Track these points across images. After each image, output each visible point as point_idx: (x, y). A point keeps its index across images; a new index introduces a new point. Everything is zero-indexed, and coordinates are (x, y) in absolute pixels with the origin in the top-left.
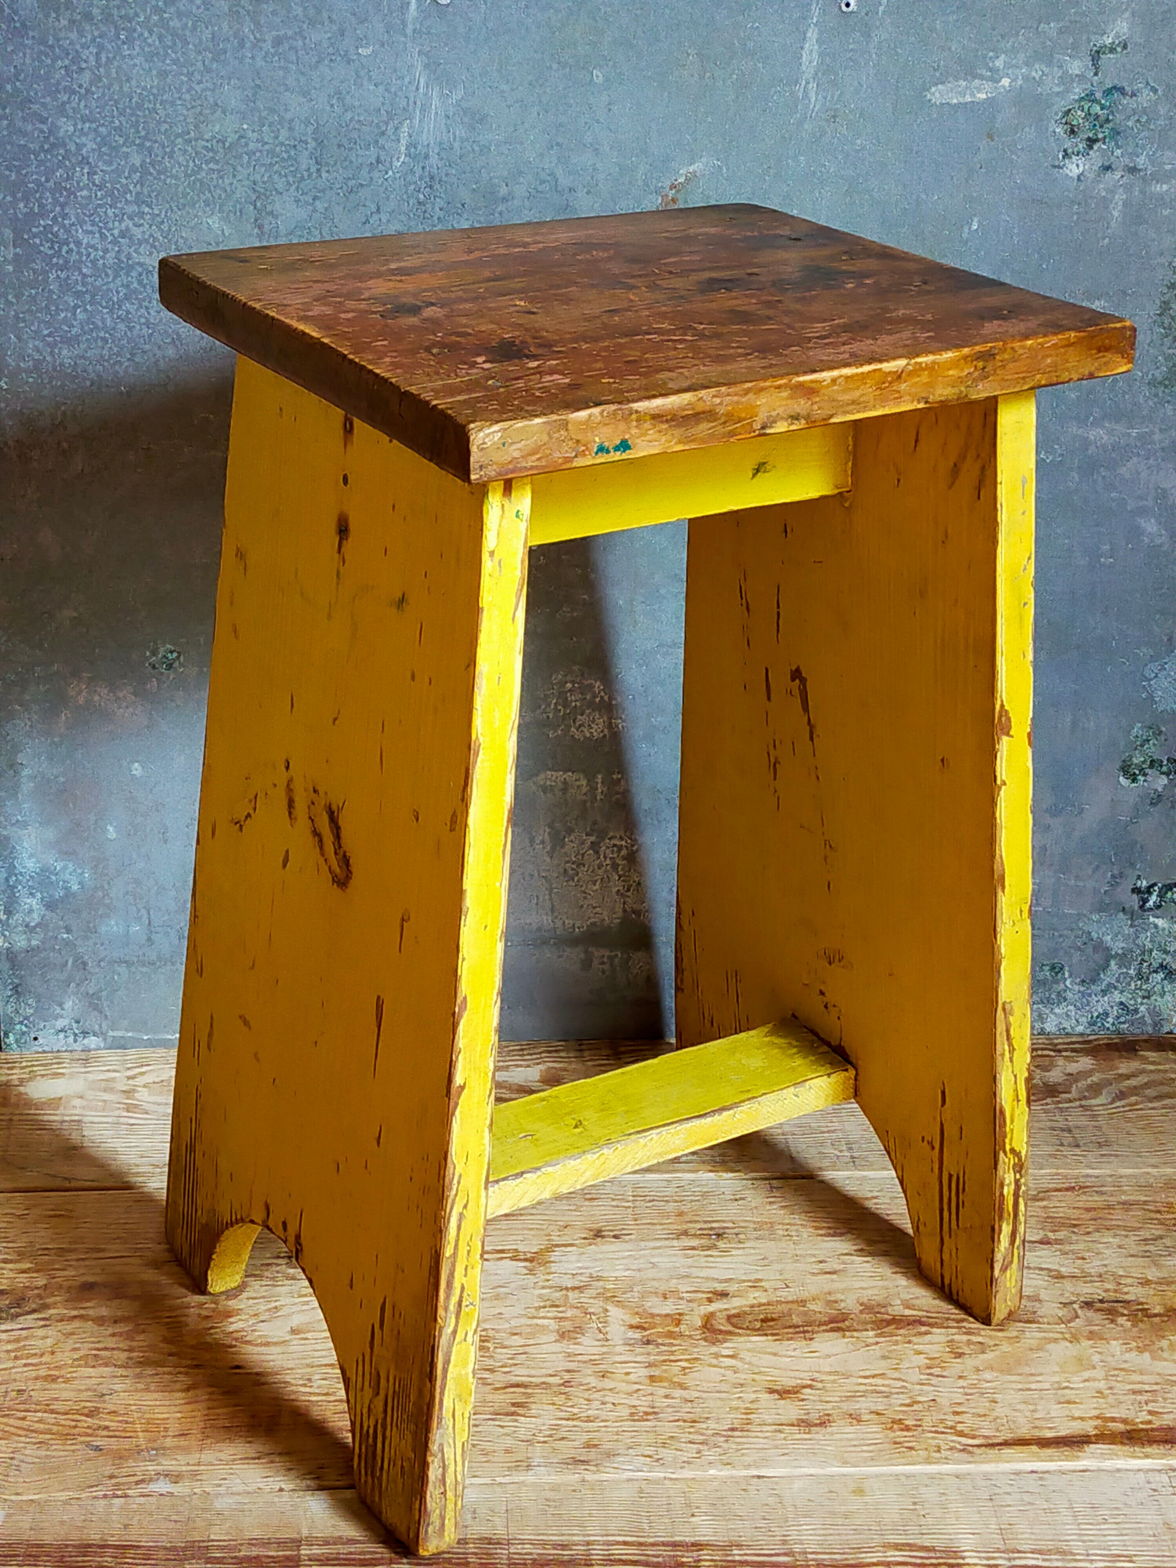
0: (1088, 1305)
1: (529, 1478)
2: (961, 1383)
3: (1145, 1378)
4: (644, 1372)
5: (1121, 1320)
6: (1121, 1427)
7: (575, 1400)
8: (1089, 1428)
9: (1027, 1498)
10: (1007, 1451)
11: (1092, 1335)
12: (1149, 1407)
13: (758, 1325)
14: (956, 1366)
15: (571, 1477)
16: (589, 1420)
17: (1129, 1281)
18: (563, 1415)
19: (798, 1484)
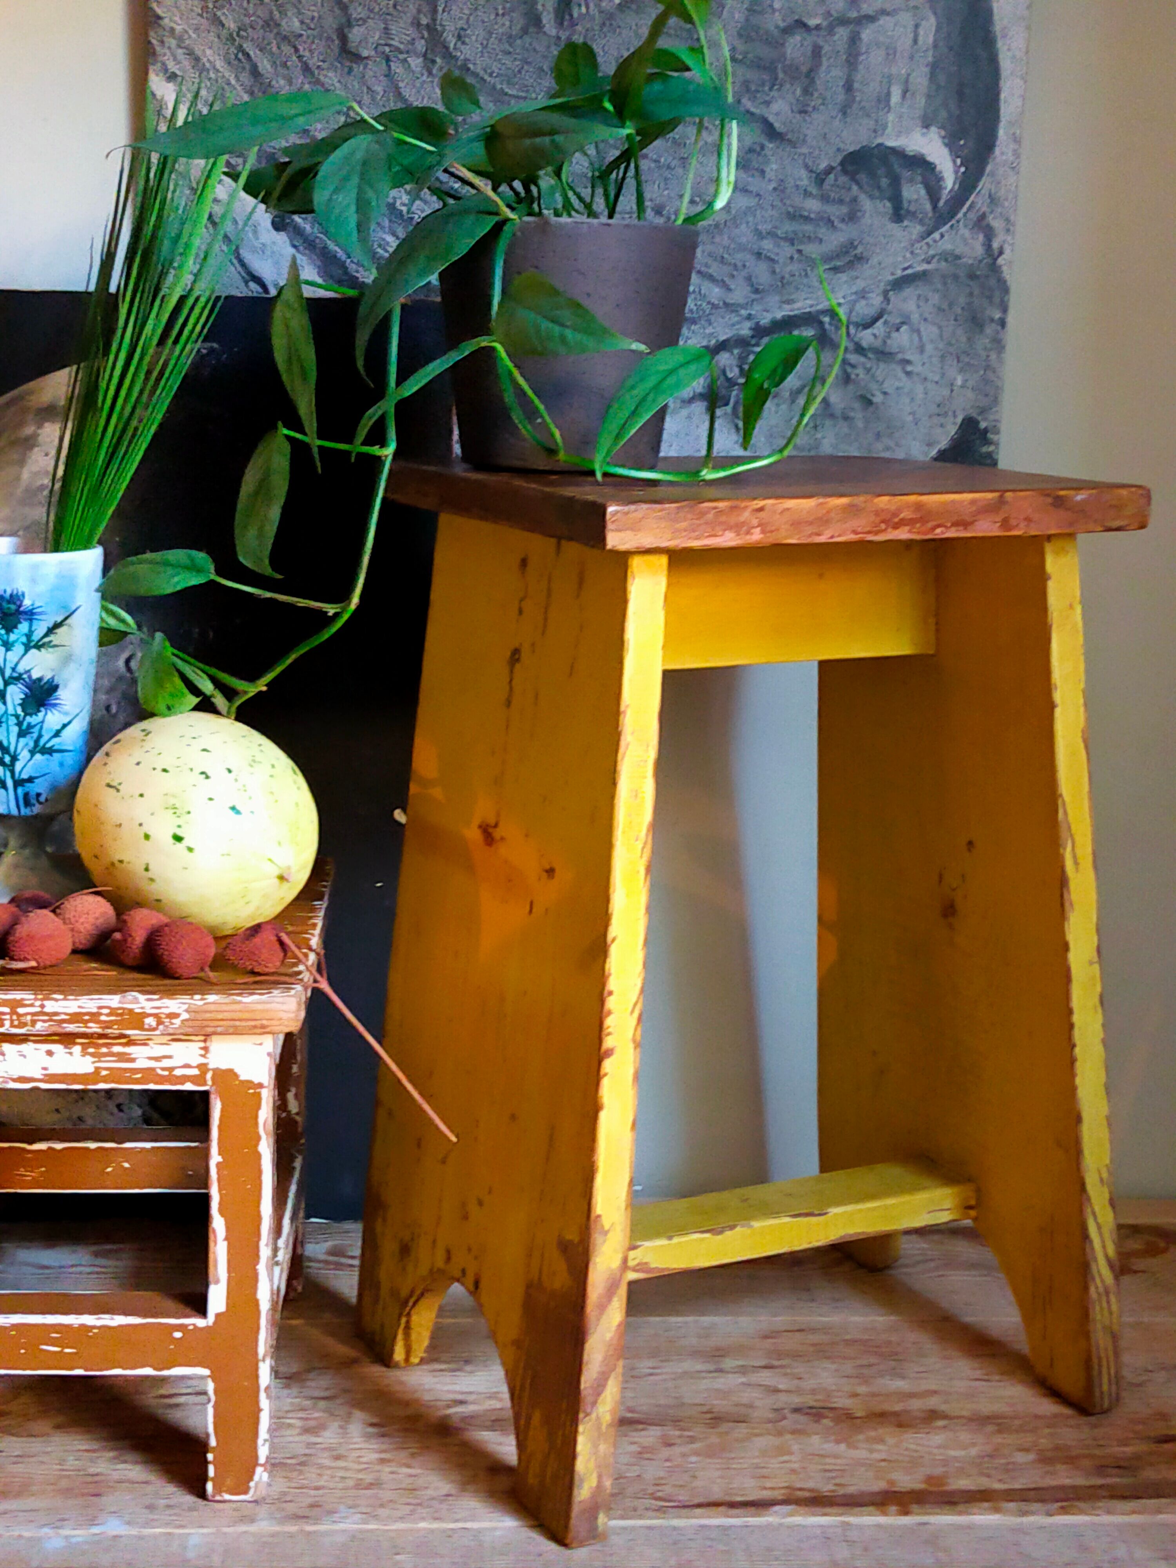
0: (796, 1410)
1: (252, 1528)
2: (668, 1464)
3: (839, 1461)
4: (377, 1456)
5: (825, 1421)
6: (807, 1494)
7: (308, 1475)
8: (778, 1495)
9: (709, 1543)
10: (698, 1511)
11: (794, 1432)
12: (838, 1481)
13: (489, 1423)
14: (666, 1452)
15: (292, 1528)
16: (317, 1488)
17: (839, 1394)
18: (293, 1485)
19: (498, 1533)
